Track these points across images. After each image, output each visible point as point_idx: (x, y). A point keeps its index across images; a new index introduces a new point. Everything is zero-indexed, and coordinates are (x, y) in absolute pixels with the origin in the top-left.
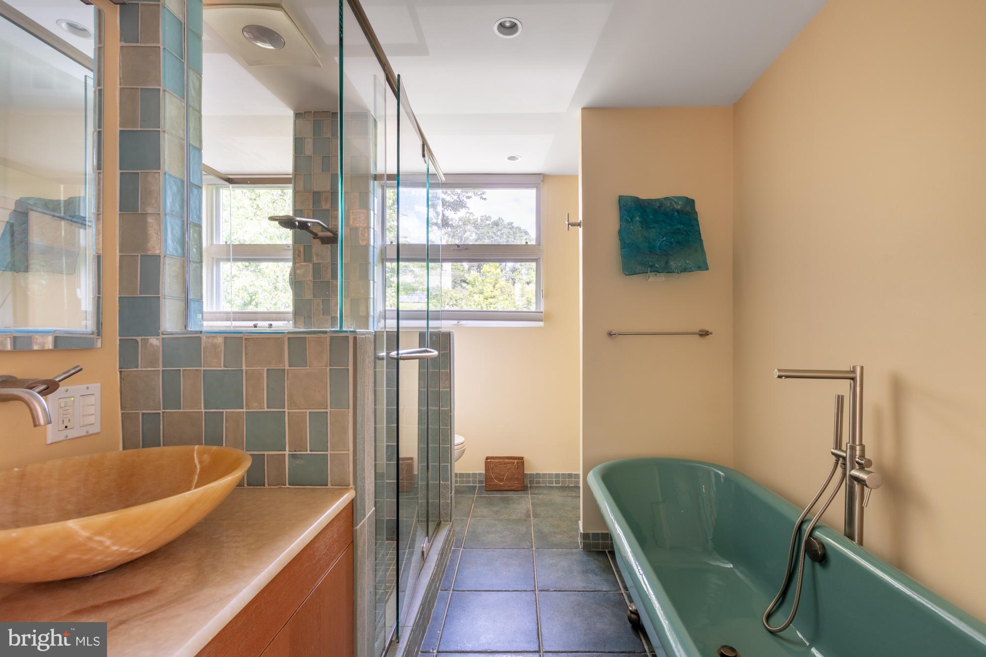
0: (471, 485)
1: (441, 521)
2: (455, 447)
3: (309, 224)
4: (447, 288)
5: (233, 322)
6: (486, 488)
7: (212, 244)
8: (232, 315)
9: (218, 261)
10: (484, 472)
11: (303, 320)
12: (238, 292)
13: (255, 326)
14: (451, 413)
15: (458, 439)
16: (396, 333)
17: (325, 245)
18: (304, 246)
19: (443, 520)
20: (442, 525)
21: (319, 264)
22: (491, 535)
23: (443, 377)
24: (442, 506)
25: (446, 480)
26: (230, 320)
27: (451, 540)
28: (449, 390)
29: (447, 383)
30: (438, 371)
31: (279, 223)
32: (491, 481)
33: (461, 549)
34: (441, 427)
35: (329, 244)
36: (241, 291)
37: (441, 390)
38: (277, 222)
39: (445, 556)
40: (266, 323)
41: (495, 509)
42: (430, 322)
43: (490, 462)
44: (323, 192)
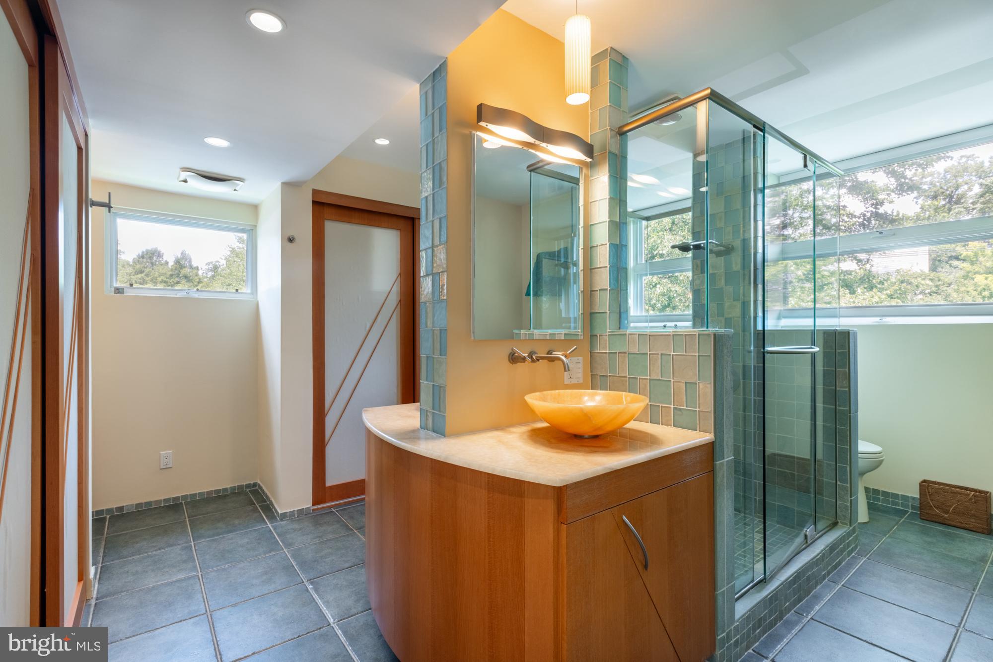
0: (900, 508)
1: (838, 522)
2: (859, 454)
3: (702, 245)
4: (920, 271)
5: (650, 323)
6: (920, 516)
7: (637, 263)
8: (649, 318)
9: (641, 276)
10: (918, 497)
11: (700, 321)
12: (659, 298)
13: (665, 326)
14: (850, 413)
15: (864, 447)
16: (762, 332)
17: (719, 258)
18: (701, 261)
19: (841, 522)
20: (838, 526)
21: (715, 274)
22: (912, 560)
23: (841, 376)
24: (840, 508)
25: (845, 481)
26: (647, 322)
27: (849, 545)
28: (847, 389)
29: (845, 382)
30: (834, 369)
31: (679, 249)
32: (930, 509)
33: (864, 559)
34: (837, 427)
35: (722, 256)
36: (661, 297)
37: (838, 389)
38: (677, 249)
39: (839, 554)
40: (672, 324)
41: (929, 539)
42: (818, 320)
43: (926, 486)
44: (717, 214)
